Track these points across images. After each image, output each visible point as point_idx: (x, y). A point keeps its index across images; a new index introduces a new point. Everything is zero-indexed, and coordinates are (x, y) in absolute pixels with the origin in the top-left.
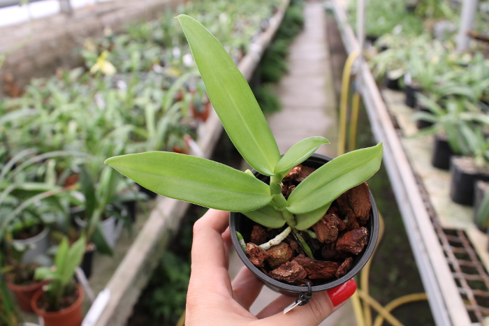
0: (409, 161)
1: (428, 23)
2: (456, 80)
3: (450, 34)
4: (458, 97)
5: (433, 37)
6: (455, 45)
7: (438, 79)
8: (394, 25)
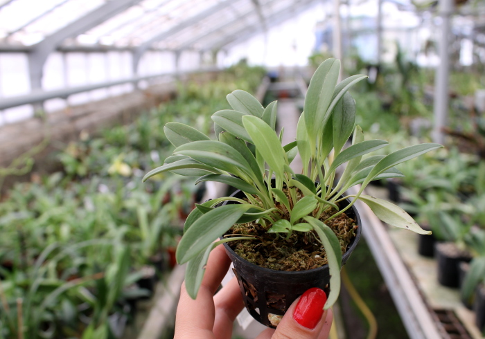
0: (398, 250)
1: (404, 121)
2: (434, 173)
3: (426, 131)
4: (437, 189)
5: (410, 133)
6: (431, 141)
7: (418, 173)
8: (371, 123)
